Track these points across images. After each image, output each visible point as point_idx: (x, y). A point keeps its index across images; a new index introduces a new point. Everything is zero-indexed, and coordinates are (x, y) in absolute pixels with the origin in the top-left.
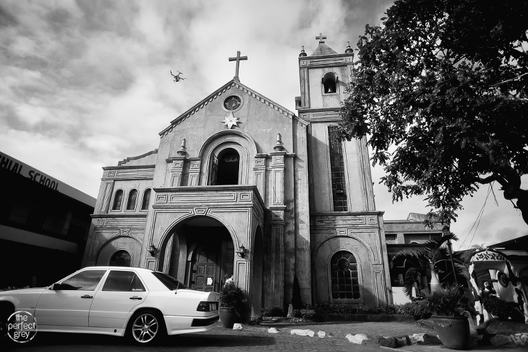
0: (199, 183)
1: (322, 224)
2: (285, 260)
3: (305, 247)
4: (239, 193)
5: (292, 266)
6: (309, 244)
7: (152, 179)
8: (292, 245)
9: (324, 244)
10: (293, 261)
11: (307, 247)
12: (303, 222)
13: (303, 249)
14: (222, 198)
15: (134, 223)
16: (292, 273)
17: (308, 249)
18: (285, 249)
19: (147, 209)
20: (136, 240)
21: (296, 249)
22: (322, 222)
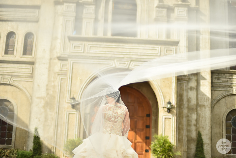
0: (95, 33)
1: (219, 81)
2: (188, 116)
3: (206, 104)
4: (163, 47)
5: (194, 122)
6: (210, 101)
7: (37, 22)
8: (194, 102)
9: (220, 101)
10: (194, 117)
11: (208, 104)
12: (204, 79)
13: (204, 106)
14: (145, 51)
15: (16, 70)
16: (193, 128)
17: (209, 105)
18: (188, 105)
19: (31, 54)
20: (19, 88)
21: (198, 105)
22: (219, 79)
